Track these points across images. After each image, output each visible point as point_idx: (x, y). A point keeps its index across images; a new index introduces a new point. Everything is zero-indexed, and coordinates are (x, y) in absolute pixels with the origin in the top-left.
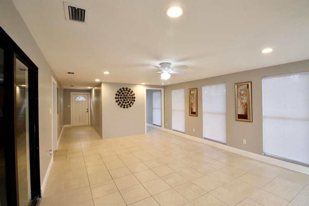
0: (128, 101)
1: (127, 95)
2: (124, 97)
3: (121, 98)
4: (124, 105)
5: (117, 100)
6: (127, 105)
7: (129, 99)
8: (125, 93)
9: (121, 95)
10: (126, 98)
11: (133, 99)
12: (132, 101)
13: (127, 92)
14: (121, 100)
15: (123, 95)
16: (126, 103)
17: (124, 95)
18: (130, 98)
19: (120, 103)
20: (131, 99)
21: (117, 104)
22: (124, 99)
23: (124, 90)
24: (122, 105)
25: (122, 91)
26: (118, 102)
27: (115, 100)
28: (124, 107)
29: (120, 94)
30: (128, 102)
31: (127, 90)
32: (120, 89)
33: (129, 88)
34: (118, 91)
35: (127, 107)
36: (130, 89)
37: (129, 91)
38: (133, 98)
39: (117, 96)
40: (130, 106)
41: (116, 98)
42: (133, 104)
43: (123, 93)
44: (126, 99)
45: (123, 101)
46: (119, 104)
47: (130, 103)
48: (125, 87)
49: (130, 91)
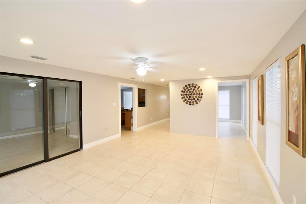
0: (194, 97)
1: (193, 92)
2: (190, 94)
3: (186, 95)
4: (190, 102)
5: (183, 96)
6: (193, 102)
7: (195, 95)
8: (191, 89)
9: (187, 92)
10: (191, 94)
11: (201, 96)
12: (199, 97)
13: (193, 88)
14: (187, 97)
15: (188, 91)
16: (192, 100)
17: (190, 92)
18: (197, 94)
19: (186, 100)
20: (197, 96)
21: (182, 100)
22: (190, 95)
23: (190, 87)
24: (188, 101)
25: (187, 88)
26: (184, 99)
27: (181, 97)
28: (190, 104)
29: (185, 91)
30: (194, 99)
31: (193, 86)
32: (186, 86)
33: (195, 84)
34: (184, 88)
35: (193, 104)
36: (197, 85)
37: (195, 87)
38: (199, 94)
39: (183, 93)
40: (197, 103)
41: (182, 95)
42: (200, 101)
43: (189, 90)
44: (191, 96)
45: (189, 98)
46: (184, 101)
47: (196, 100)
48: (191, 83)
49: (197, 87)
